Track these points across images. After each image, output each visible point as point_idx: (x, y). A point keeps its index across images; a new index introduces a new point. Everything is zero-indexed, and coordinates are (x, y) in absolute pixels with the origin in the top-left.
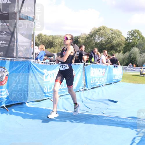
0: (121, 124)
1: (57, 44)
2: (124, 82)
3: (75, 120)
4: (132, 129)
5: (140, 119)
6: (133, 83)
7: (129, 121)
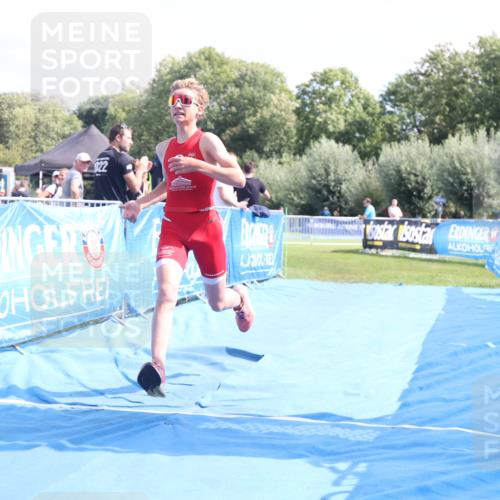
0: (273, 447)
1: (17, 127)
2: (298, 277)
3: (72, 442)
4: (317, 465)
5: (350, 419)
6: (335, 280)
7: (307, 433)
